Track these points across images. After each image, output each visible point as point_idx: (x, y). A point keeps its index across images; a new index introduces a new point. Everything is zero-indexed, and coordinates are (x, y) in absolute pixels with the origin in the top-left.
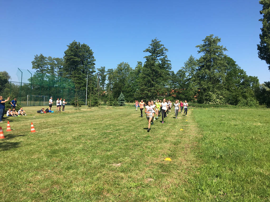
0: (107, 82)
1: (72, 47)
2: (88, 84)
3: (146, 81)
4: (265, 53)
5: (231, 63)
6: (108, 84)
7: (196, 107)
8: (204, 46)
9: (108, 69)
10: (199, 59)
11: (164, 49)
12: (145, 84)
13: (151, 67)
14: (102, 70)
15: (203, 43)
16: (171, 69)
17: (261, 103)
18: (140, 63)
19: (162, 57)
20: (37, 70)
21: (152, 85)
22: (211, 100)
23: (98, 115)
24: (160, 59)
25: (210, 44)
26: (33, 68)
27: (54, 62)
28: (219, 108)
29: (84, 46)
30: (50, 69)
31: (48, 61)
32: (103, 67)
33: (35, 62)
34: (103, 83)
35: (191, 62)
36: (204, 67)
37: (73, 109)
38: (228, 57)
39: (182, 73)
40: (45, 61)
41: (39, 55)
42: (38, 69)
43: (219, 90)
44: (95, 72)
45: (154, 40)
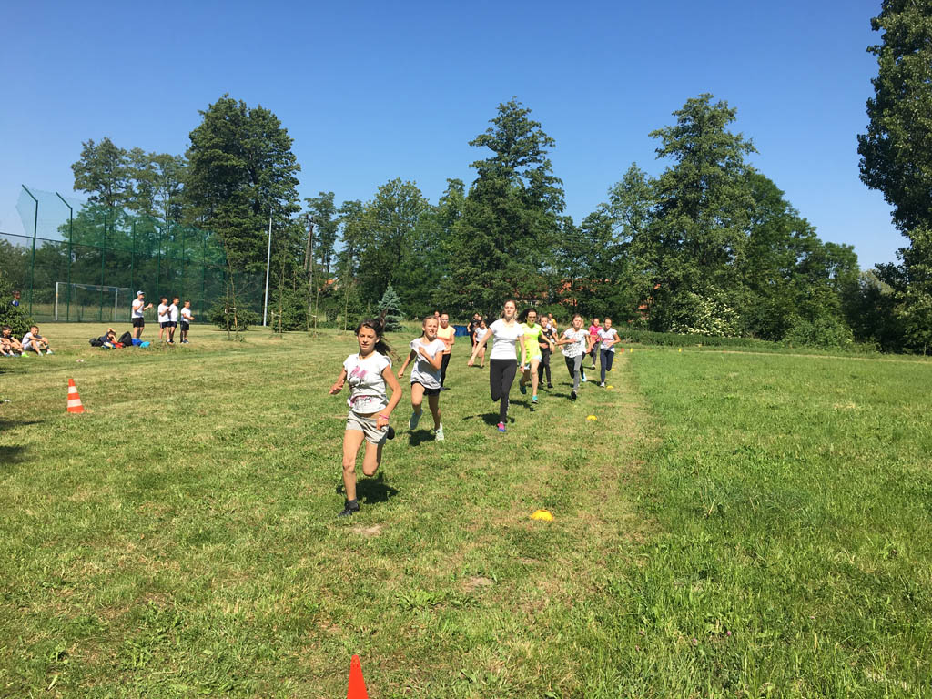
0: (339, 246)
1: (217, 118)
2: (274, 251)
3: (475, 248)
4: (884, 166)
5: (767, 194)
6: (344, 253)
7: (643, 344)
8: (678, 133)
9: (346, 202)
10: (658, 179)
11: (542, 139)
12: (471, 259)
13: (495, 201)
14: (324, 205)
15: (674, 123)
16: (561, 209)
17: (860, 337)
18: (455, 184)
19: (535, 166)
20: (89, 195)
21: (496, 264)
22: (694, 319)
23: (306, 362)
24: (526, 171)
25: (698, 129)
26: (78, 187)
27: (152, 168)
28: (720, 347)
29: (260, 115)
30: (137, 192)
31: (132, 166)
32: (327, 193)
33: (84, 168)
34: (326, 251)
35: (632, 186)
36: (677, 207)
37: (218, 336)
38: (758, 176)
39: (598, 225)
40: (121, 166)
41: (97, 143)
42: (96, 193)
43: (723, 286)
44: (297, 209)
45: (506, 105)
